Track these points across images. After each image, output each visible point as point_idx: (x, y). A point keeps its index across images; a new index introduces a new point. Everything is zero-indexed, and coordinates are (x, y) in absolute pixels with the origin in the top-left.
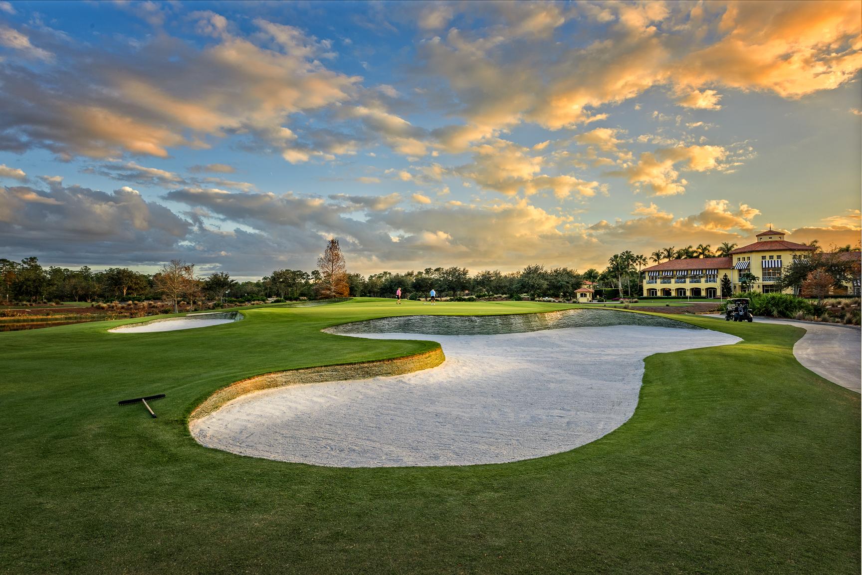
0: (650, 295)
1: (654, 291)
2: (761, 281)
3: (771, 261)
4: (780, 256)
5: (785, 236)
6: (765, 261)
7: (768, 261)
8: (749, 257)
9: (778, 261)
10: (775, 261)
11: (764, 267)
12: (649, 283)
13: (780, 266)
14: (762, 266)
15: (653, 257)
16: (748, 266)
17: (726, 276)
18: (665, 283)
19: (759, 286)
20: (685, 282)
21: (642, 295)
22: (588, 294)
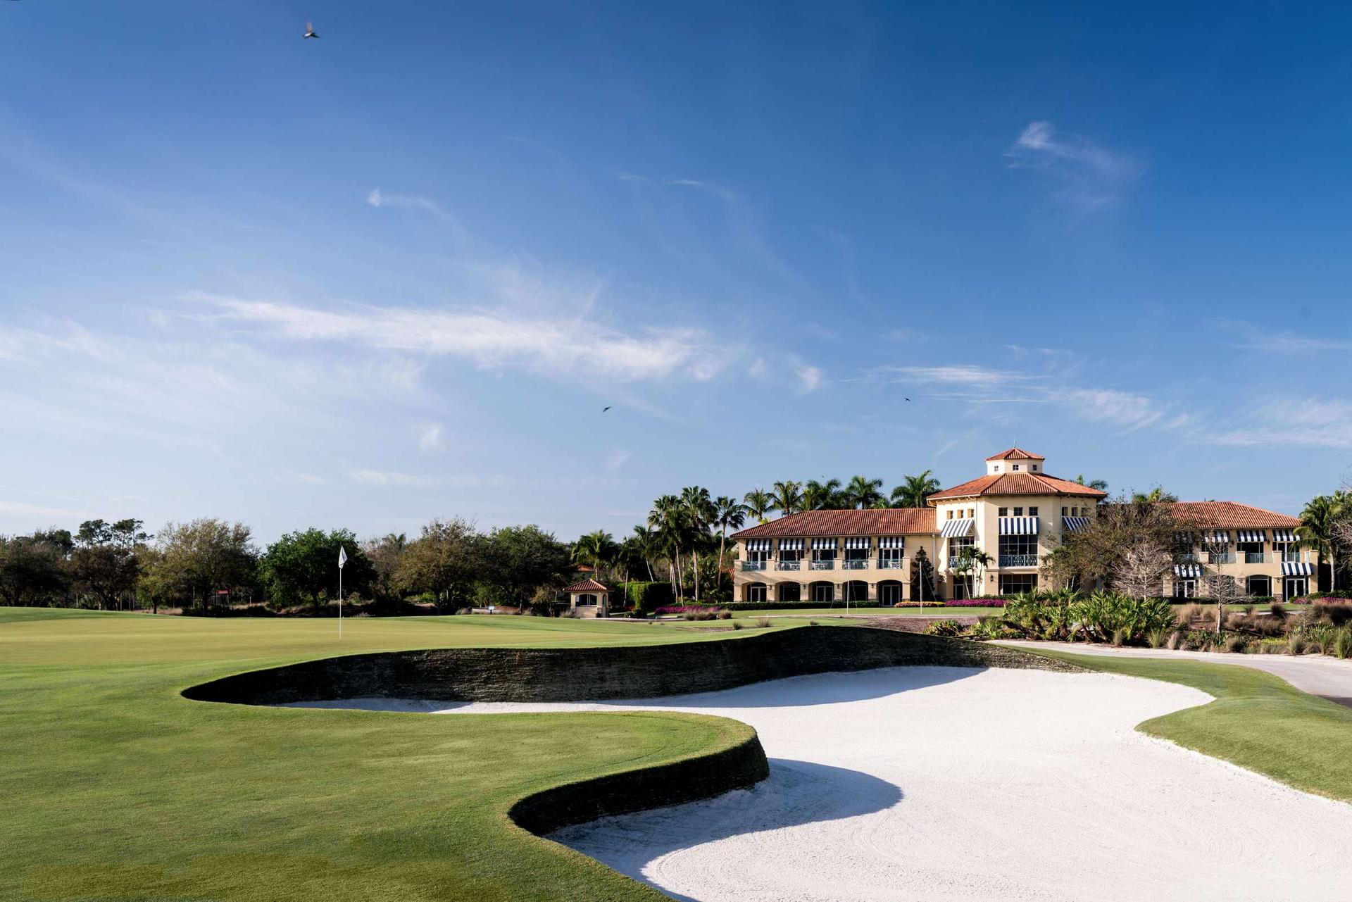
0: (749, 600)
1: (759, 588)
2: (996, 566)
3: (1018, 520)
4: (1036, 509)
5: (1044, 462)
6: (1006, 520)
7: (1012, 520)
8: (972, 511)
9: (1031, 520)
10: (1025, 520)
11: (1003, 533)
12: (746, 568)
13: (1035, 532)
14: (1000, 533)
15: (746, 504)
16: (969, 531)
17: (922, 552)
18: (787, 568)
19: (992, 577)
20: (830, 567)
21: (731, 597)
22: (599, 597)
